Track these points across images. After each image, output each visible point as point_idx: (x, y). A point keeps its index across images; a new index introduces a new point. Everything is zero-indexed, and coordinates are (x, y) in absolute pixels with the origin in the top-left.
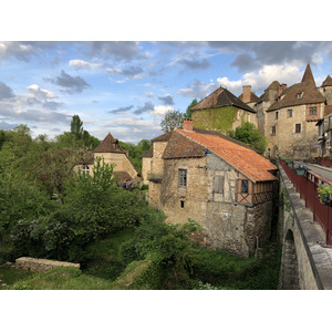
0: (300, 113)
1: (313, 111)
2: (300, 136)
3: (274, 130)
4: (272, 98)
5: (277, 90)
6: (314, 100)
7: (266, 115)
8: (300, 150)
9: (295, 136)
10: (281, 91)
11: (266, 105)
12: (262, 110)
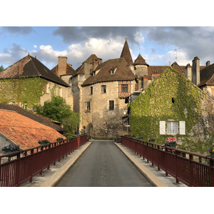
0: (114, 89)
1: (125, 88)
2: (113, 113)
3: (89, 106)
4: (87, 72)
5: (93, 63)
6: (125, 77)
7: (82, 89)
8: (114, 128)
9: (109, 113)
10: (96, 66)
11: (81, 79)
12: (77, 84)
